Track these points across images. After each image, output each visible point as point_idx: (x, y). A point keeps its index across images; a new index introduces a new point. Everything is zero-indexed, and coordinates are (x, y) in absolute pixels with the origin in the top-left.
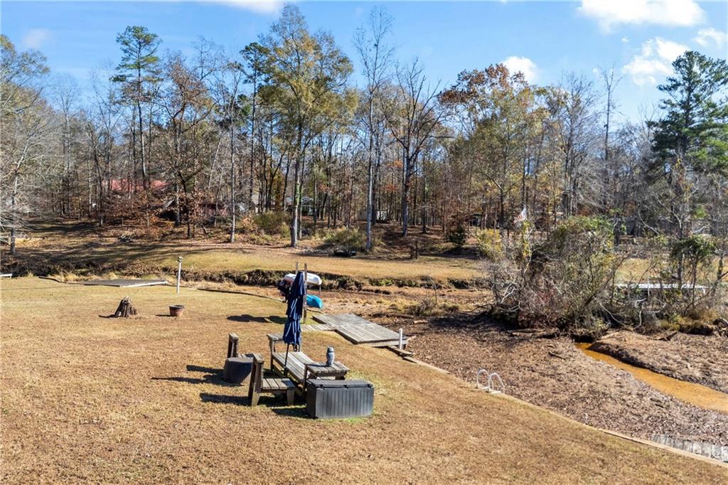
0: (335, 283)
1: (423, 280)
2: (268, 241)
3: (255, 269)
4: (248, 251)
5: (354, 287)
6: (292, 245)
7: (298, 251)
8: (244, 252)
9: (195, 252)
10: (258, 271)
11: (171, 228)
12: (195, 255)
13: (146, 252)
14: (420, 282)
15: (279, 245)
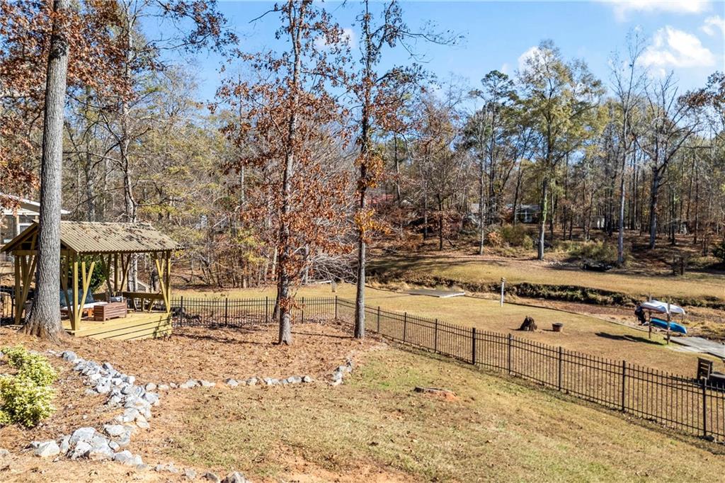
0: (609, 299)
1: (708, 300)
2: (513, 253)
3: (522, 282)
4: (502, 263)
5: (631, 304)
6: (539, 258)
7: (546, 263)
8: (501, 265)
9: (456, 264)
10: (525, 285)
11: (422, 241)
12: (457, 267)
13: (414, 263)
14: (705, 302)
15: (525, 258)
